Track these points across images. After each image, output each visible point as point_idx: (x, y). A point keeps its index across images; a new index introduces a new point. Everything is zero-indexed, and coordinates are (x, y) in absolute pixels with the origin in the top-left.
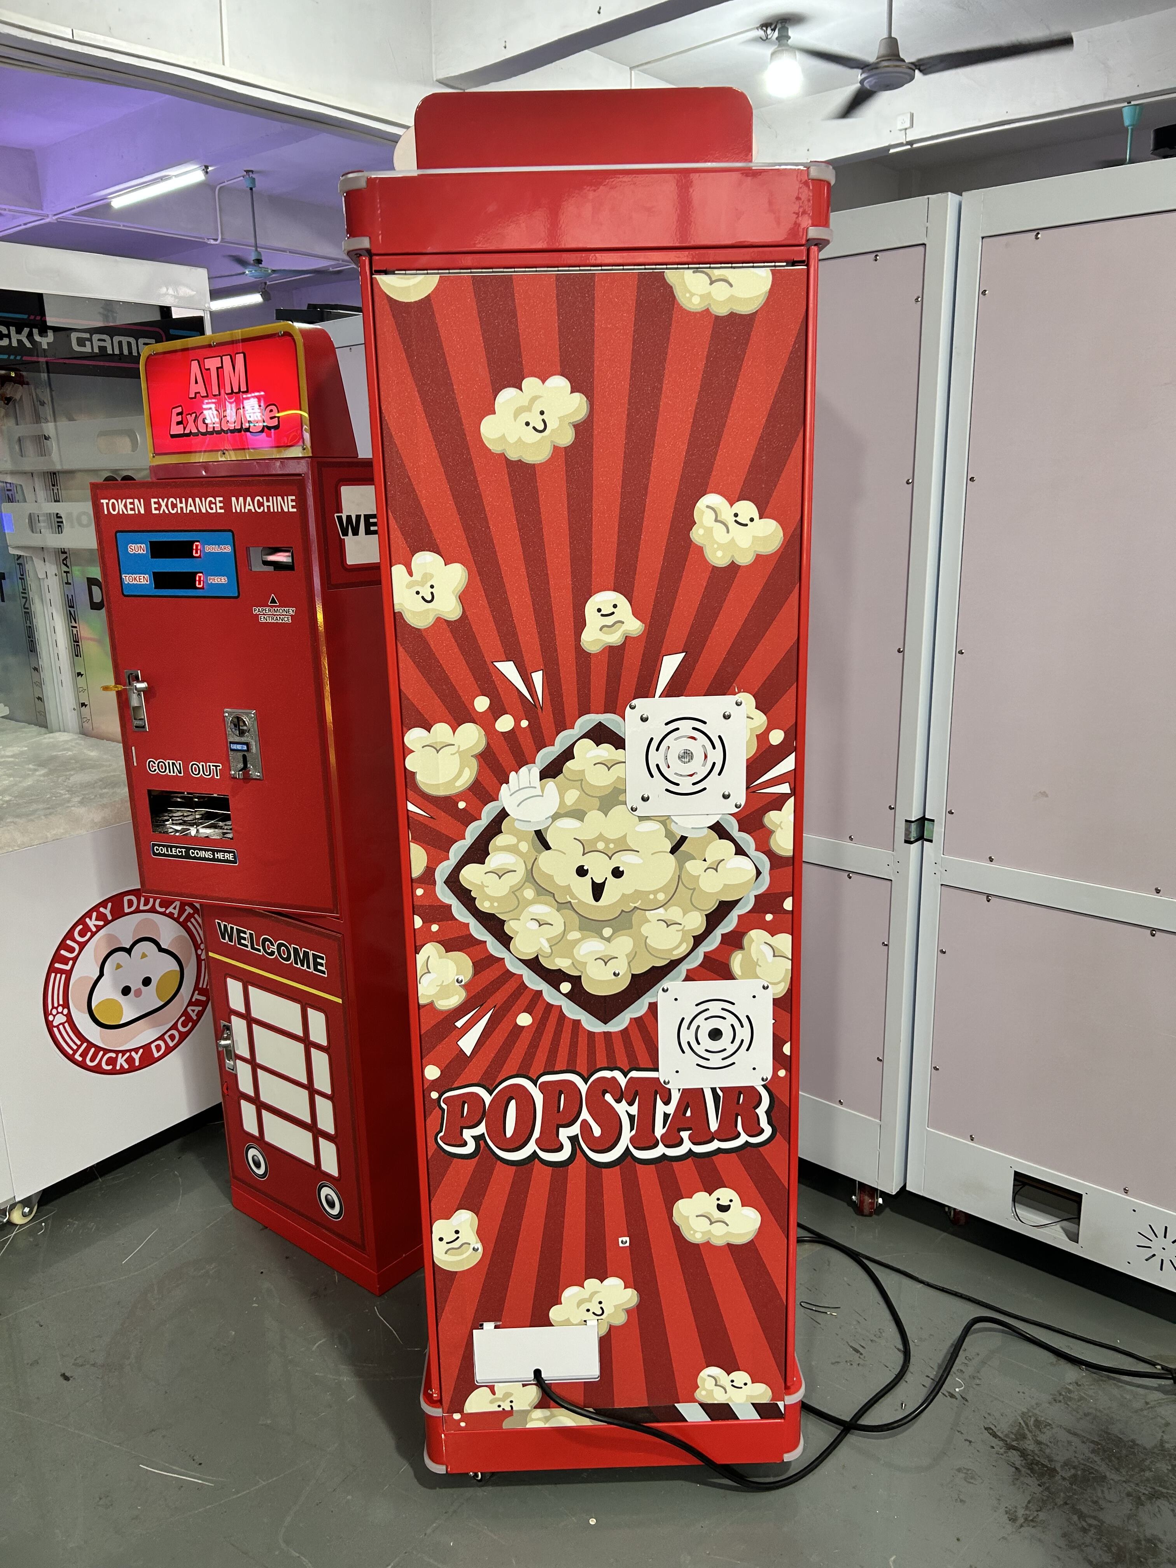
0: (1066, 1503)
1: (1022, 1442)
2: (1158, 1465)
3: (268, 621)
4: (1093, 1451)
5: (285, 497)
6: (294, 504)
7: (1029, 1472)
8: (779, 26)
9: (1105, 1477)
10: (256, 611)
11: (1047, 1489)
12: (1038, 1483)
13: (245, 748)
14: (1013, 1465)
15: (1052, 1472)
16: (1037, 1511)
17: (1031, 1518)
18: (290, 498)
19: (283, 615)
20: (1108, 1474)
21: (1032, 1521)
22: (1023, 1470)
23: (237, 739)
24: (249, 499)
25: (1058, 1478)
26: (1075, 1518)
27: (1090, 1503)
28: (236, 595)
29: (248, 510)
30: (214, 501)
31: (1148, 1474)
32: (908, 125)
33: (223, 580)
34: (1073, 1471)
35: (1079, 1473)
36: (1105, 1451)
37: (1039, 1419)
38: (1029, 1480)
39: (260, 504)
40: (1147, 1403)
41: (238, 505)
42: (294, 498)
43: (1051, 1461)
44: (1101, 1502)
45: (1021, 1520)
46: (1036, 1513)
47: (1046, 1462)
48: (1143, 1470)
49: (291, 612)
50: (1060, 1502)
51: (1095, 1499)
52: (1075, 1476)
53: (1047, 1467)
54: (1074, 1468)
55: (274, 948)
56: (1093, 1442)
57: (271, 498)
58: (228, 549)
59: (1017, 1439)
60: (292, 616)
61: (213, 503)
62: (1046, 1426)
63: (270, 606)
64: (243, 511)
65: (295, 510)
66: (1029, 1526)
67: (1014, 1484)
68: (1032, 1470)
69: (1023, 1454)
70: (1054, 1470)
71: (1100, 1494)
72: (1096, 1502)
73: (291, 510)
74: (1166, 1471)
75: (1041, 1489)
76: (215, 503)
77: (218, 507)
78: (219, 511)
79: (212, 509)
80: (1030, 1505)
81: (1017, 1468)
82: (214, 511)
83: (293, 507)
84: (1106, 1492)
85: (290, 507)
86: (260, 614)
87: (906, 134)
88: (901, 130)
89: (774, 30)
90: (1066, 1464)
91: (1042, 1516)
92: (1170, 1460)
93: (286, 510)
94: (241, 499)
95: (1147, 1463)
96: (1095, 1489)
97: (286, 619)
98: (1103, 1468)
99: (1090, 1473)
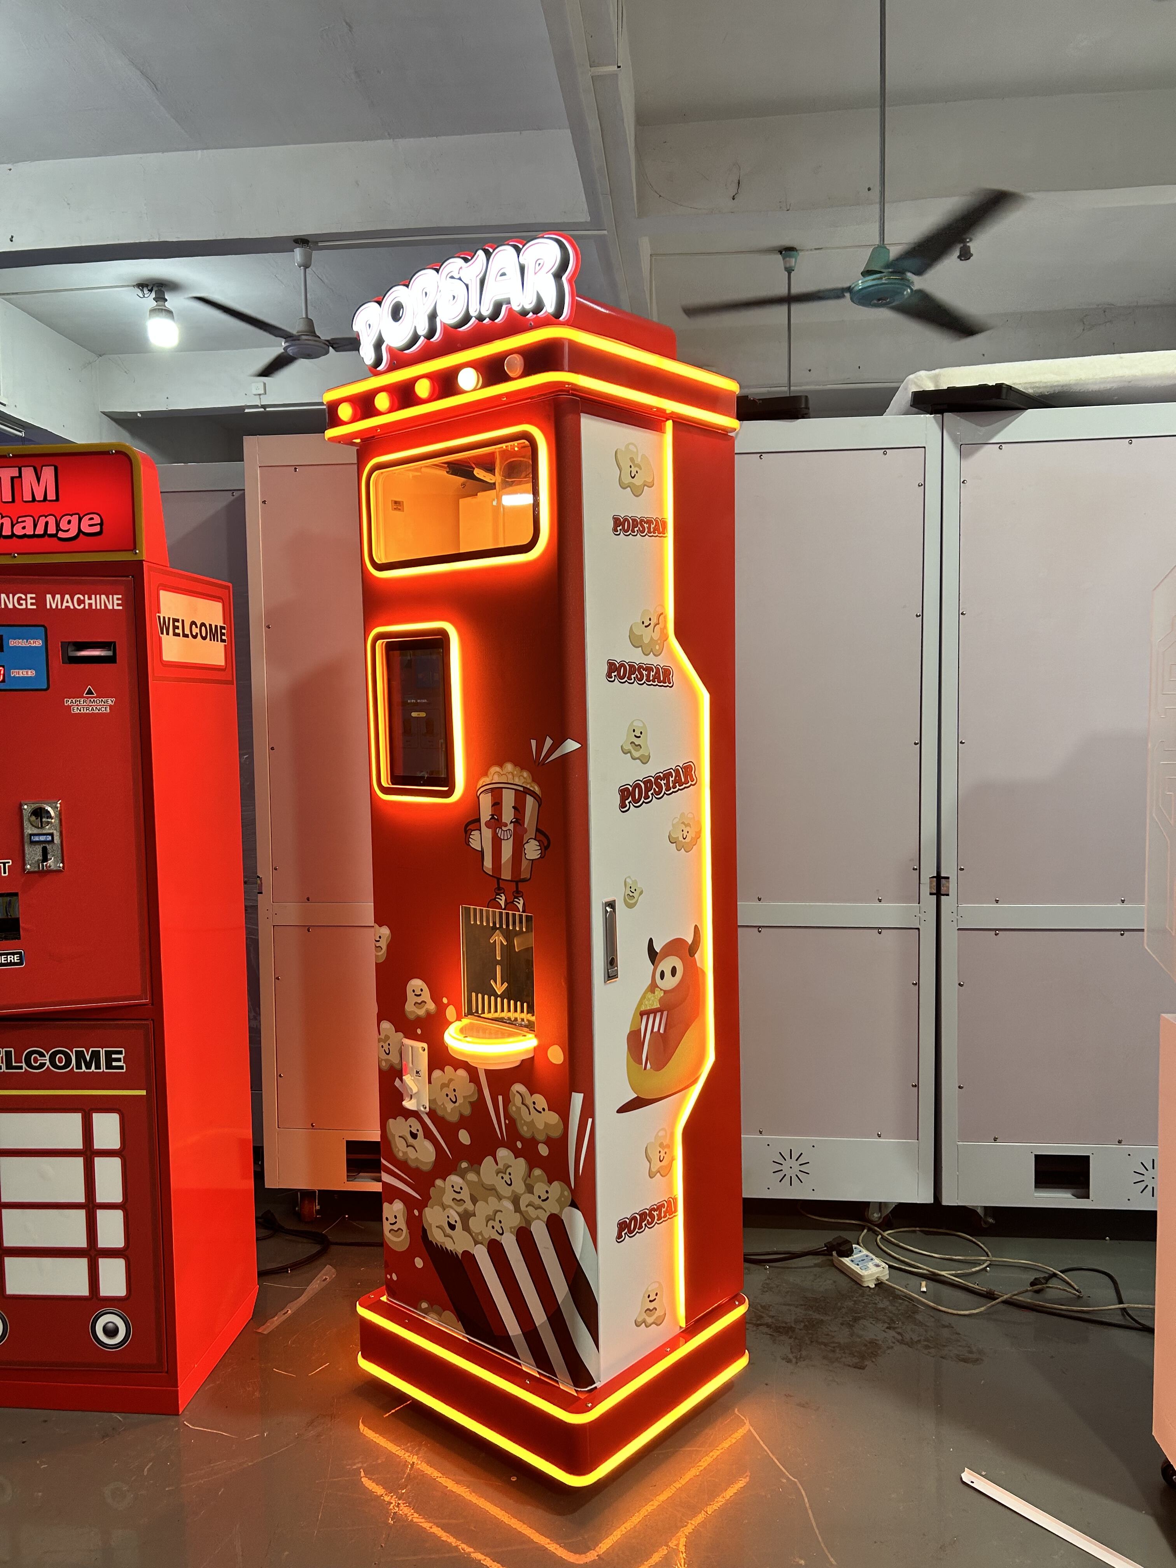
0: (812, 1342)
1: (762, 1321)
2: (846, 1304)
3: (82, 711)
4: (806, 1310)
5: (111, 597)
6: (120, 602)
7: (778, 1333)
8: (155, 289)
9: (822, 1320)
10: (68, 702)
11: (796, 1338)
12: (788, 1337)
13: (50, 838)
14: (767, 1334)
15: (792, 1329)
16: (799, 1351)
17: (799, 1356)
18: (115, 597)
19: (100, 705)
20: (822, 1318)
21: (800, 1358)
22: (774, 1334)
23: (36, 831)
24: (67, 597)
25: (797, 1330)
26: (823, 1347)
27: (825, 1336)
28: (45, 687)
29: (66, 606)
30: (24, 597)
31: (844, 1310)
32: (262, 392)
33: (31, 673)
34: (803, 1324)
35: (807, 1323)
36: (812, 1308)
37: (763, 1304)
38: (782, 1338)
39: (80, 602)
40: (816, 1275)
41: (52, 602)
42: (120, 596)
43: (786, 1323)
44: (830, 1333)
45: (794, 1360)
46: (799, 1354)
47: (784, 1325)
48: (840, 1309)
49: (110, 702)
50: (808, 1342)
51: (827, 1333)
52: (805, 1326)
53: (786, 1327)
54: (801, 1322)
55: (46, 1060)
56: (802, 1305)
57: (93, 596)
58: (39, 643)
59: (758, 1320)
60: (110, 706)
61: (23, 600)
62: (769, 1307)
63: (85, 697)
64: (59, 607)
65: (121, 608)
66: (800, 1361)
67: (775, 1343)
68: (779, 1332)
69: (768, 1326)
70: (791, 1327)
71: (826, 1330)
72: (828, 1335)
73: (116, 607)
74: (853, 1305)
75: (792, 1340)
76: (26, 600)
77: (29, 602)
78: (30, 607)
79: (21, 605)
80: (793, 1350)
81: (770, 1335)
82: (24, 607)
83: (118, 605)
84: (828, 1327)
85: (115, 605)
86: (72, 705)
87: (260, 399)
88: (255, 395)
89: (151, 291)
90: (796, 1321)
91: (804, 1353)
92: (850, 1299)
93: (110, 607)
94: (58, 597)
95: (839, 1304)
96: (822, 1328)
97: (103, 709)
98: (817, 1316)
99: (814, 1321)
